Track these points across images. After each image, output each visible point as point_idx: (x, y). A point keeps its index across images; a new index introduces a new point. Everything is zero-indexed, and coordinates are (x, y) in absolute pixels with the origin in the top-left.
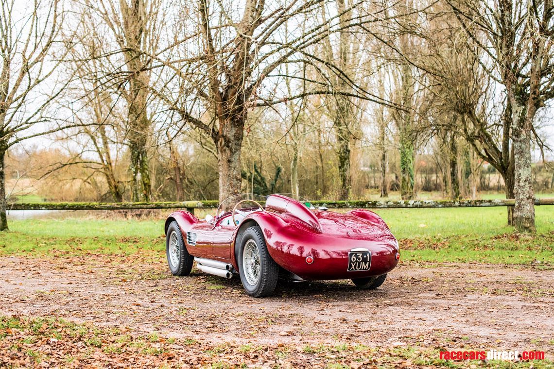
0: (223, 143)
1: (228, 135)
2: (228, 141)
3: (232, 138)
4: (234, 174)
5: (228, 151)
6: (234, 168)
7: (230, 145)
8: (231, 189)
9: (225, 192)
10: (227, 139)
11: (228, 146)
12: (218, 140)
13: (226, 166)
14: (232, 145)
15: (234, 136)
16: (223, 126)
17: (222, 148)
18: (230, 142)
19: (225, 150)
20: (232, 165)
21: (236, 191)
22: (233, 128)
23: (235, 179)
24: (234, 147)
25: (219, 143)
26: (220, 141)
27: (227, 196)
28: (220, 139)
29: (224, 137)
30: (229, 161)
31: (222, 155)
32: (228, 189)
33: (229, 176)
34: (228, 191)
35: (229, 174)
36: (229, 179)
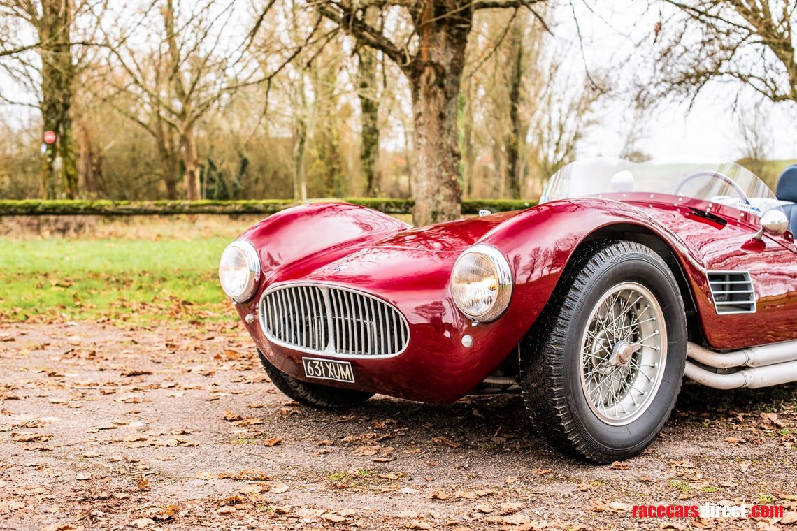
0: (432, 79)
1: (442, 63)
2: (441, 75)
3: (448, 69)
4: (449, 142)
5: (440, 95)
6: (449, 131)
7: (445, 82)
8: (444, 174)
9: (434, 179)
10: (440, 71)
11: (442, 86)
12: (422, 72)
13: (435, 127)
14: (447, 84)
15: (451, 64)
16: (431, 42)
17: (431, 87)
18: (444, 77)
19: (435, 93)
20: (446, 124)
21: (454, 178)
22: (449, 49)
23: (450, 155)
24: (450, 87)
25: (423, 78)
26: (426, 73)
27: (435, 188)
28: (426, 70)
29: (435, 66)
30: (442, 117)
31: (428, 103)
32: (438, 173)
33: (441, 146)
34: (438, 177)
35: (442, 144)
36: (440, 154)
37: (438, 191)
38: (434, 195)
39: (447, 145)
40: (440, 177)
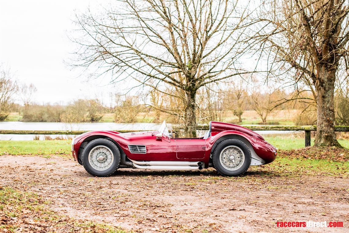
0: (319, 83)
1: (322, 78)
2: (322, 83)
3: (326, 80)
4: (328, 106)
5: (322, 89)
6: (328, 102)
8: (324, 117)
10: (322, 81)
11: (322, 86)
13: (321, 101)
14: (325, 85)
15: (328, 78)
16: (319, 71)
17: (318, 87)
18: (324, 83)
19: (320, 89)
20: (326, 99)
21: (328, 119)
22: (327, 73)
23: (328, 110)
24: (327, 86)
25: (316, 84)
26: (316, 82)
27: (321, 122)
28: (317, 81)
29: (319, 79)
30: (324, 97)
31: (318, 93)
32: (322, 117)
33: (323, 107)
34: (322, 119)
35: (324, 106)
36: (323, 110)
37: (322, 123)
38: (321, 125)
39: (327, 107)
40: (323, 118)
